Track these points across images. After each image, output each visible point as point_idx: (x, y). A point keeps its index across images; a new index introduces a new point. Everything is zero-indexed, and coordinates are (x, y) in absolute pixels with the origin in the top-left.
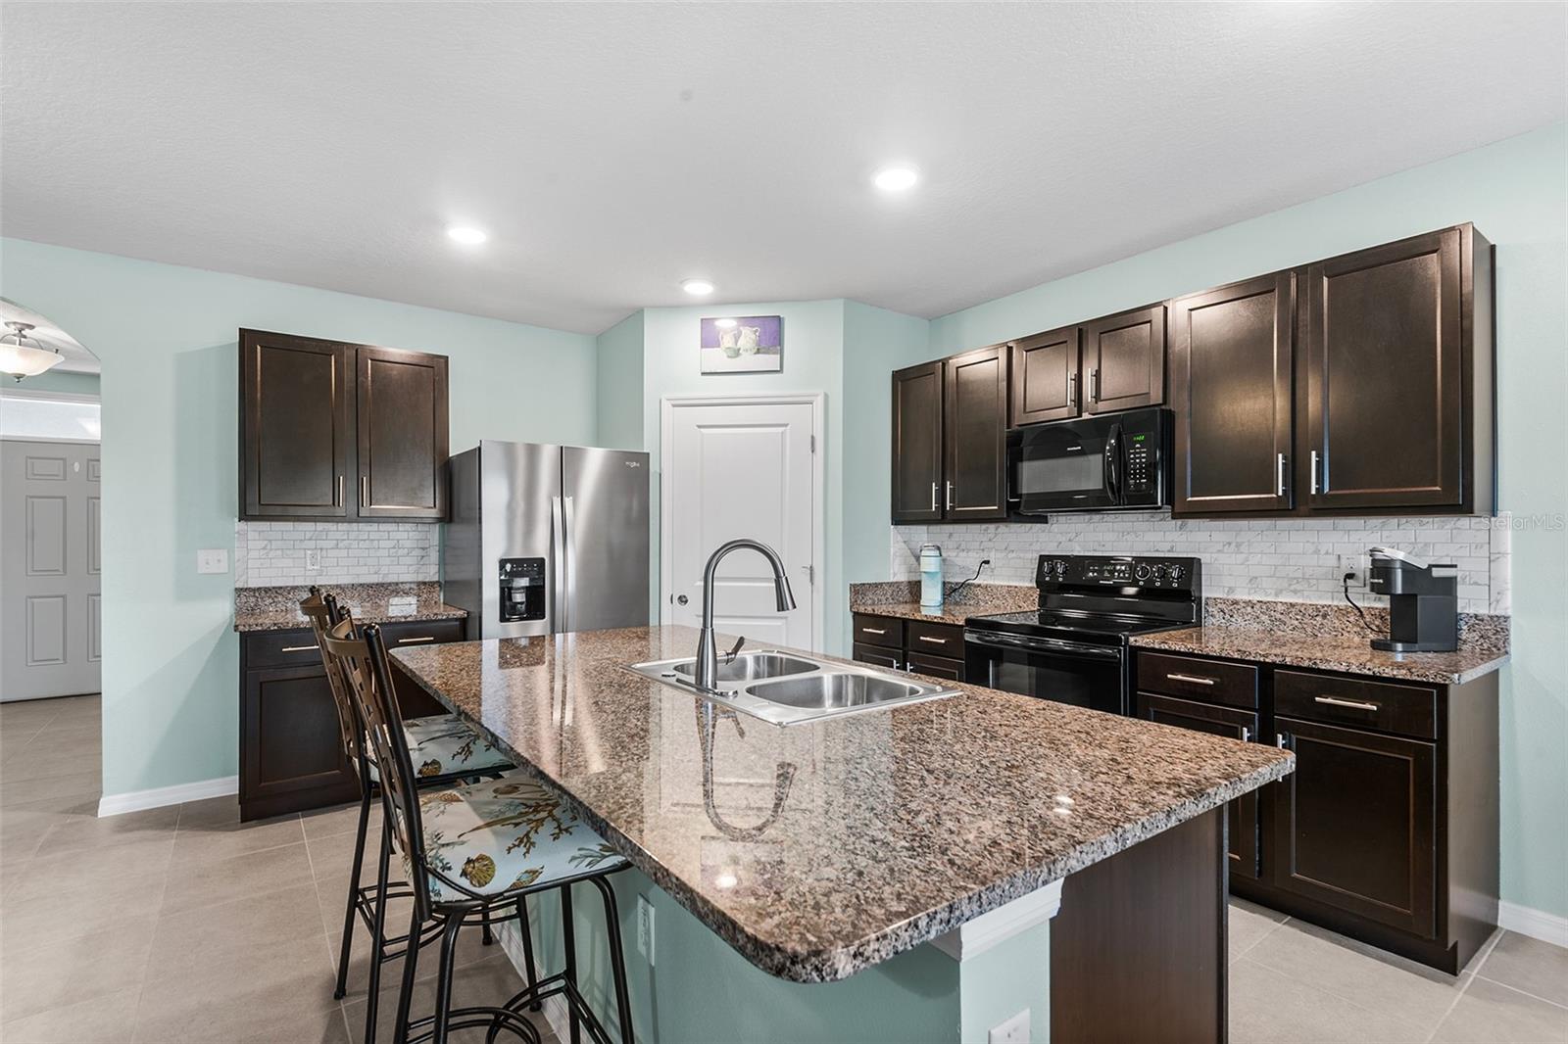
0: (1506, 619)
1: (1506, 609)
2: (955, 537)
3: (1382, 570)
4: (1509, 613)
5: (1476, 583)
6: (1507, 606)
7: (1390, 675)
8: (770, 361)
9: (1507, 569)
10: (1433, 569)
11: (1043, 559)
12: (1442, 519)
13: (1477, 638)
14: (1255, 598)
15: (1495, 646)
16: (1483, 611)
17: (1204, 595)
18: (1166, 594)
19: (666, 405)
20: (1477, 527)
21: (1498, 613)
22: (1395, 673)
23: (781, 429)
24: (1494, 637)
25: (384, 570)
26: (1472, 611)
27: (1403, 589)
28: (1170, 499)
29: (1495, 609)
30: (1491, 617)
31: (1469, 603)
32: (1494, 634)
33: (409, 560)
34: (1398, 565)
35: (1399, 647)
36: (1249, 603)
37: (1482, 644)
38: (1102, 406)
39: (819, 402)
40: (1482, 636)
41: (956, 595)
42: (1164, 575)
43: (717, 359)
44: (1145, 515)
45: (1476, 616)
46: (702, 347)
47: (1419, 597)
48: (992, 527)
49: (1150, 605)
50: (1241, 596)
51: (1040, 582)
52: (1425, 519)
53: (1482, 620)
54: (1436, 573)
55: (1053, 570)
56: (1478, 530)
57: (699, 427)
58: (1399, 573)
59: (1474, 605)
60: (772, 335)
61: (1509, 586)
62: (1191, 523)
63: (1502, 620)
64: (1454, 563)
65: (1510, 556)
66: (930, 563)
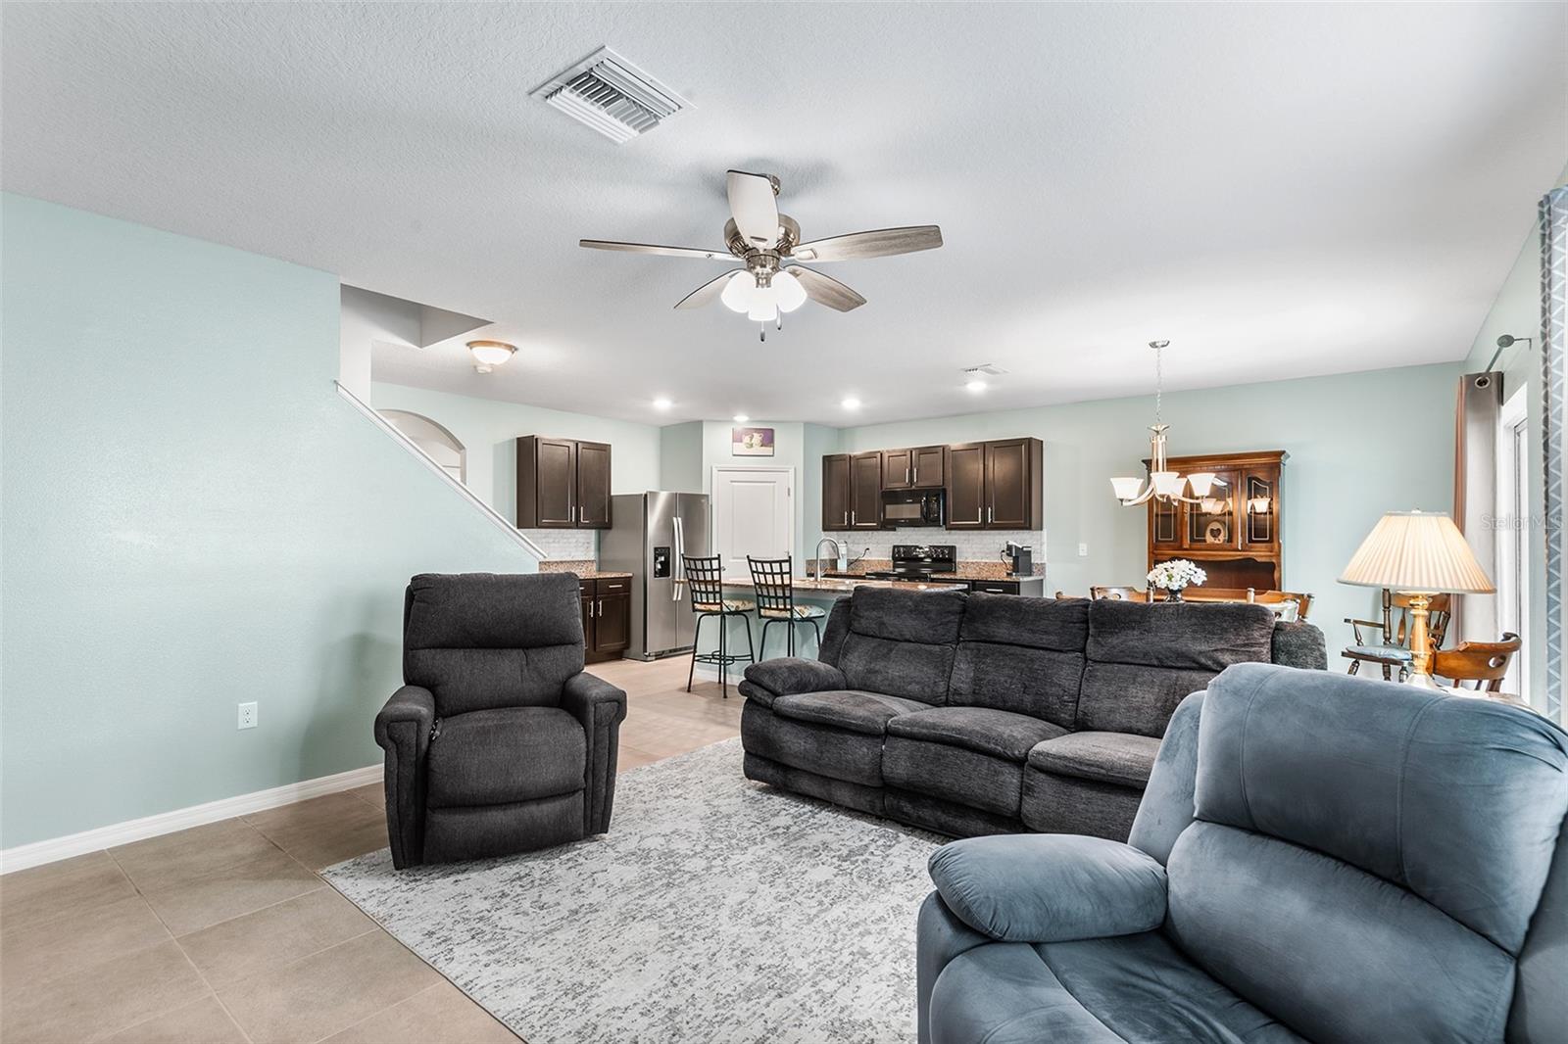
0: (1046, 562)
2: (852, 537)
3: (1009, 548)
5: (1036, 553)
6: (1045, 559)
8: (768, 450)
9: (1044, 548)
10: (1023, 548)
11: (894, 547)
12: (1025, 531)
14: (974, 561)
15: (1041, 573)
16: (1039, 562)
17: (957, 560)
18: (943, 560)
19: (715, 471)
21: (1043, 561)
23: (772, 484)
24: (1042, 569)
25: (573, 554)
26: (1035, 562)
27: (1016, 555)
28: (944, 523)
30: (1041, 563)
31: (1034, 559)
33: (582, 549)
34: (1014, 547)
35: (1013, 572)
36: (972, 563)
37: (1039, 571)
38: (921, 484)
39: (792, 471)
40: (1039, 569)
41: (852, 566)
42: (943, 553)
43: (741, 448)
44: (936, 528)
45: (1037, 563)
46: (733, 441)
47: (1021, 556)
48: (870, 532)
49: (938, 565)
50: (970, 560)
51: (893, 557)
52: (1020, 532)
55: (899, 552)
56: (1037, 535)
57: (732, 482)
58: (1014, 549)
59: (1036, 559)
60: (768, 438)
61: (1045, 554)
62: (953, 532)
63: (1044, 564)
64: (1029, 546)
65: (1044, 544)
66: (843, 550)
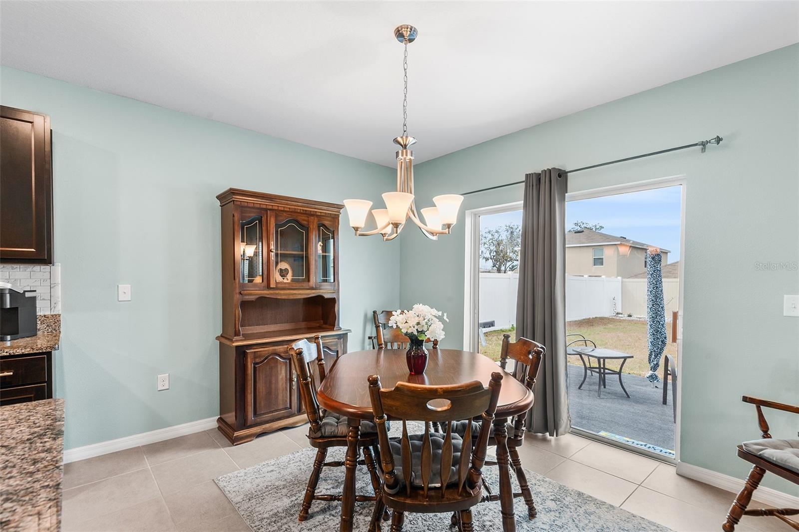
0: (59, 315)
1: (59, 311)
4: (60, 313)
5: (44, 299)
6: (58, 310)
7: (21, 353)
9: (58, 291)
10: (26, 293)
12: (25, 266)
13: (46, 327)
15: (54, 330)
16: (48, 313)
20: (44, 270)
21: (54, 313)
22: (23, 351)
24: (54, 325)
26: (42, 314)
27: (11, 304)
29: (54, 311)
30: (52, 316)
31: (42, 309)
32: (54, 324)
34: (7, 292)
35: (9, 337)
37: (48, 330)
40: (48, 326)
45: (45, 316)
47: (19, 309)
52: (15, 266)
53: (48, 318)
54: (28, 295)
56: (44, 272)
58: (8, 296)
59: (43, 310)
61: (60, 300)
63: (58, 316)
64: (34, 289)
65: (60, 285)
